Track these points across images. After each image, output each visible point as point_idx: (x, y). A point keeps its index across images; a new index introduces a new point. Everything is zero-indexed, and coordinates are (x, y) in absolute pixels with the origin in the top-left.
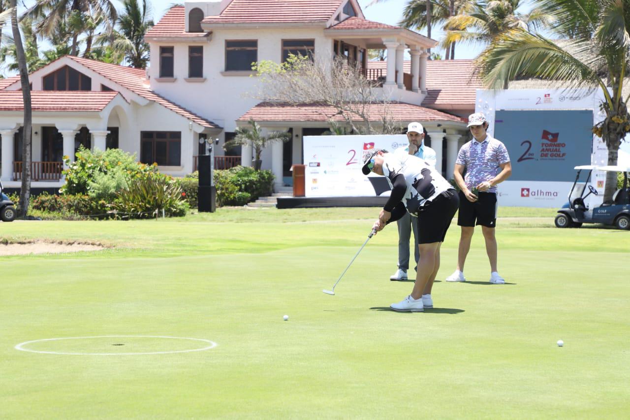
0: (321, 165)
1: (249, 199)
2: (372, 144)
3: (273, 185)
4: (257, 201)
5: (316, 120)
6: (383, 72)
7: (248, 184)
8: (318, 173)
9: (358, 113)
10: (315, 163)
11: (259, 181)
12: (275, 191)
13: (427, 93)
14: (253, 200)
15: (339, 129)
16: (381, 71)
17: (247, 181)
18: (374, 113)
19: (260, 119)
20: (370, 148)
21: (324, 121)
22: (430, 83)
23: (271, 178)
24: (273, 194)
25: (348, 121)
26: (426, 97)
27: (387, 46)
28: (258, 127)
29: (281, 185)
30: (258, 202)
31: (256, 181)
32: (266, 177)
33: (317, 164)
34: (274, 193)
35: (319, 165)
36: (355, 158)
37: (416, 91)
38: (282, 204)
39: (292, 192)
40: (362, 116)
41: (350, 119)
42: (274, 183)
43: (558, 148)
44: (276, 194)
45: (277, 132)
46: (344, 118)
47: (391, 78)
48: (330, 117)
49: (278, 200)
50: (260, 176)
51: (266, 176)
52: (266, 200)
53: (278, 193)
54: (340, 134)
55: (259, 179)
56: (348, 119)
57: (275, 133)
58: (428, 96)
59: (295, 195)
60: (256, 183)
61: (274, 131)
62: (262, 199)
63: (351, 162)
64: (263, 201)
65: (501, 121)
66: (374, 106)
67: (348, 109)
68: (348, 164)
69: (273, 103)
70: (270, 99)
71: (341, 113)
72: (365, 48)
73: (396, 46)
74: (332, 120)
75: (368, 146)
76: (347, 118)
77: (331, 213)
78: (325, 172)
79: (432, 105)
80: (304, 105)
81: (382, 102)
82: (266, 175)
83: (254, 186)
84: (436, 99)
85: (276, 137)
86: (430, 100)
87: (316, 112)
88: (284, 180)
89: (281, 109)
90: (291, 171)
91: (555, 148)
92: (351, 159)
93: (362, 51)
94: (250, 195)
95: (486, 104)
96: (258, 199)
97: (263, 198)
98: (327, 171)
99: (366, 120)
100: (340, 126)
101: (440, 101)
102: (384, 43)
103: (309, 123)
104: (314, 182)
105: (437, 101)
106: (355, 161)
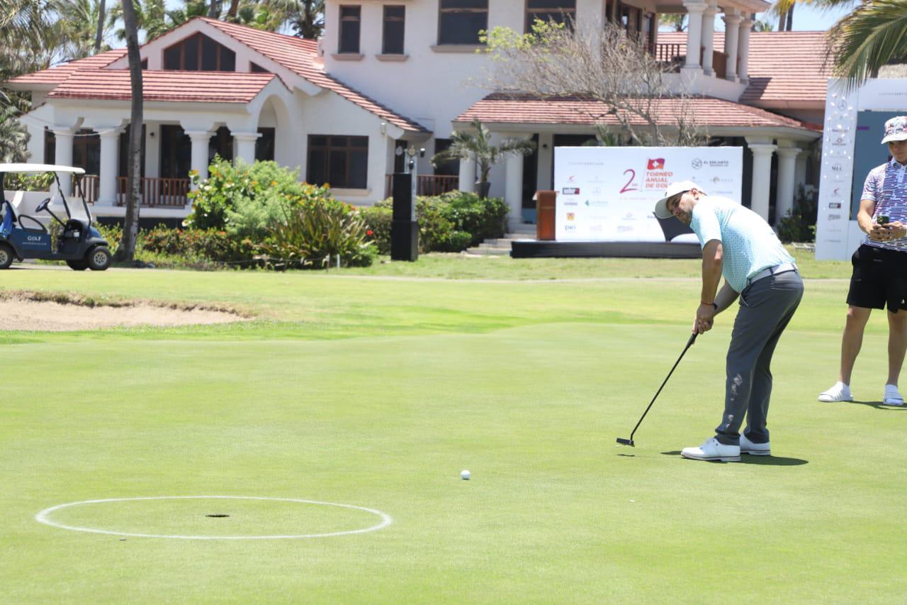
0: (580, 191)
1: (469, 242)
2: (661, 161)
3: (506, 223)
4: (481, 245)
5: (575, 123)
6: (680, 49)
7: (468, 219)
8: (575, 204)
9: (640, 112)
10: (572, 189)
11: (485, 215)
12: (510, 231)
13: (748, 83)
14: (475, 243)
15: (610, 136)
16: (678, 48)
17: (466, 214)
18: (665, 113)
19: (489, 120)
20: (658, 167)
21: (587, 124)
22: (755, 68)
23: (503, 211)
24: (506, 235)
25: (624, 124)
26: (747, 89)
27: (688, 8)
28: (485, 132)
29: (518, 221)
30: (483, 247)
31: (481, 214)
32: (496, 209)
33: (574, 190)
34: (508, 232)
35: (577, 192)
36: (633, 182)
37: (732, 79)
38: (520, 251)
39: (535, 232)
40: (647, 117)
41: (627, 121)
42: (509, 218)
44: (509, 235)
45: (515, 139)
46: (619, 119)
47: (693, 59)
48: (597, 119)
49: (514, 245)
50: (486, 207)
51: (496, 207)
52: (496, 243)
53: (513, 233)
54: (612, 144)
55: (485, 212)
56: (625, 121)
57: (511, 141)
58: (751, 87)
59: (540, 237)
60: (480, 217)
61: (509, 139)
62: (489, 243)
63: (626, 188)
64: (491, 245)
65: (866, 128)
66: (666, 102)
67: (625, 105)
68: (623, 191)
69: (509, 96)
70: (505, 89)
71: (613, 112)
72: (654, 11)
73: (704, 9)
74: (600, 122)
75: (656, 164)
76: (623, 120)
77: (596, 266)
78: (587, 203)
79: (757, 102)
80: (557, 98)
81: (679, 96)
82: (495, 205)
83: (477, 222)
84: (763, 93)
85: (512, 148)
86: (753, 93)
87: (576, 109)
88: (523, 214)
89: (522, 105)
90: (535, 201)
92: (628, 185)
93: (650, 16)
94: (469, 236)
95: (843, 101)
96: (482, 242)
97: (491, 241)
98: (590, 202)
99: (652, 125)
100: (612, 131)
101: (771, 94)
102: (685, 5)
103: (564, 126)
104: (569, 218)
105: (764, 95)
106: (634, 187)
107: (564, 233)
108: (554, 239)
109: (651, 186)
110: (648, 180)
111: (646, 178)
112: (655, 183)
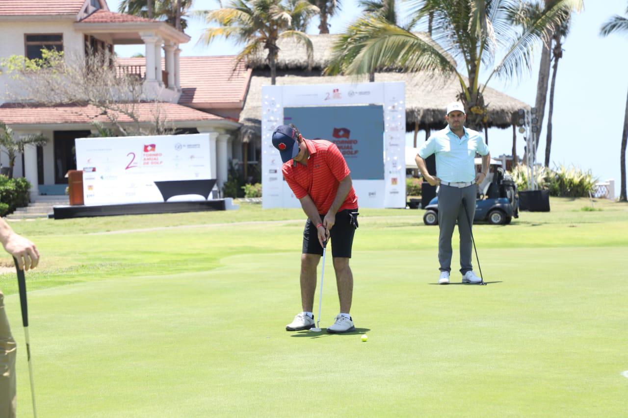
0: (97, 169)
1: (7, 210)
2: (153, 146)
3: (29, 194)
4: (15, 212)
5: (75, 122)
6: (141, 70)
7: (4, 194)
8: (93, 179)
9: (126, 113)
10: (90, 168)
11: (16, 191)
12: (31, 201)
13: (181, 92)
14: (11, 211)
15: (104, 130)
16: (140, 69)
17: (3, 190)
18: (144, 113)
19: (10, 123)
20: (151, 150)
21: (84, 122)
22: (185, 82)
23: (28, 186)
24: (30, 204)
25: (114, 122)
26: (182, 96)
27: (145, 41)
28: (9, 130)
29: (37, 194)
30: (17, 213)
31: (13, 190)
32: (24, 186)
33: (92, 169)
34: (30, 202)
35: (94, 170)
36: (134, 161)
37: (172, 89)
38: (59, 214)
40: (131, 115)
41: (115, 120)
42: (30, 192)
43: (350, 145)
44: (33, 204)
45: (34, 135)
46: (109, 118)
47: (151, 75)
48: (93, 118)
49: (55, 210)
50: (16, 185)
51: (23, 184)
52: (26, 210)
53: (34, 202)
54: (106, 136)
55: (16, 188)
56: (114, 119)
57: (30, 136)
58: (183, 94)
59: (72, 203)
60: (13, 192)
61: (29, 135)
62: (20, 210)
63: (130, 166)
64: (23, 212)
65: (290, 119)
66: (146, 105)
67: (116, 109)
68: (127, 168)
69: (24, 104)
70: (22, 100)
71: (105, 113)
72: (111, 43)
73: (155, 41)
74: (96, 121)
75: (149, 148)
76: (112, 119)
78: (102, 178)
79: (190, 104)
80: (61, 105)
81: (153, 101)
82: (22, 183)
83: (11, 196)
84: (193, 98)
85: (31, 141)
86: (186, 97)
87: (76, 113)
88: (39, 188)
89: (34, 110)
90: (67, 178)
91: (347, 145)
92: (130, 164)
93: (109, 46)
94: (7, 206)
95: (273, 101)
96: (15, 210)
97: (22, 209)
98: (104, 177)
99: (136, 120)
100: (105, 127)
101: (197, 99)
102: (142, 38)
103: (67, 124)
105: (194, 100)
106: (135, 165)
107: (90, 200)
108: (83, 204)
109: (148, 163)
110: (145, 159)
111: (143, 158)
112: (150, 161)
